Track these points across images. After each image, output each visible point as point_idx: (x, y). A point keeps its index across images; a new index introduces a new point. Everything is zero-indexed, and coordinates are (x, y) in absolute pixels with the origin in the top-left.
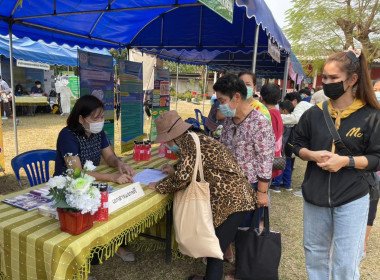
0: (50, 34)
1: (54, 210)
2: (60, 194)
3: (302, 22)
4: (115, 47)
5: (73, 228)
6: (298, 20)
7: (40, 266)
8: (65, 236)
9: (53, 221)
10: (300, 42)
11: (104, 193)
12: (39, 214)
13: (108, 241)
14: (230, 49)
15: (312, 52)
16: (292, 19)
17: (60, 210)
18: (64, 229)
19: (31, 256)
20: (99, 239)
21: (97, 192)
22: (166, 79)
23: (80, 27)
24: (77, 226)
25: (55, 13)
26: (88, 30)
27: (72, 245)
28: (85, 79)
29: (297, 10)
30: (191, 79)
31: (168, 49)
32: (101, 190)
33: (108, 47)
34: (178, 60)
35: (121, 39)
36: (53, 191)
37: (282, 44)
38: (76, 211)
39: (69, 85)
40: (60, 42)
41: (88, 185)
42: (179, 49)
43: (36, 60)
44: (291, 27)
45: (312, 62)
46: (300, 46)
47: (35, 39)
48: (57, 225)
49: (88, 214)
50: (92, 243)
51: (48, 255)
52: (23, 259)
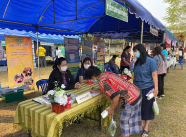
0: (53, 31)
1: (50, 103)
2: (52, 97)
3: (175, 13)
4: (81, 34)
5: (57, 111)
6: (173, 13)
7: (45, 125)
8: (54, 114)
9: (50, 108)
10: (175, 24)
11: (69, 97)
12: (45, 105)
13: (70, 117)
14: (134, 31)
15: (181, 29)
16: (170, 12)
17: (52, 103)
18: (54, 111)
19: (42, 121)
20: (67, 116)
21: (66, 97)
22: (103, 47)
23: (65, 27)
24: (58, 110)
25: (55, 23)
26: (68, 28)
27: (56, 117)
28: (67, 50)
29: (172, 8)
30: (118, 46)
31: (104, 33)
32: (68, 96)
33: (77, 34)
34: (110, 38)
35: (83, 31)
36: (50, 96)
37: (159, 27)
38: (58, 104)
39: (62, 52)
40: (57, 34)
41: (62, 94)
42: (109, 33)
43: (48, 42)
44: (169, 16)
45: (182, 33)
46: (175, 25)
47: (47, 34)
48: (52, 110)
49: (62, 105)
50: (64, 117)
51: (48, 121)
52: (39, 122)
